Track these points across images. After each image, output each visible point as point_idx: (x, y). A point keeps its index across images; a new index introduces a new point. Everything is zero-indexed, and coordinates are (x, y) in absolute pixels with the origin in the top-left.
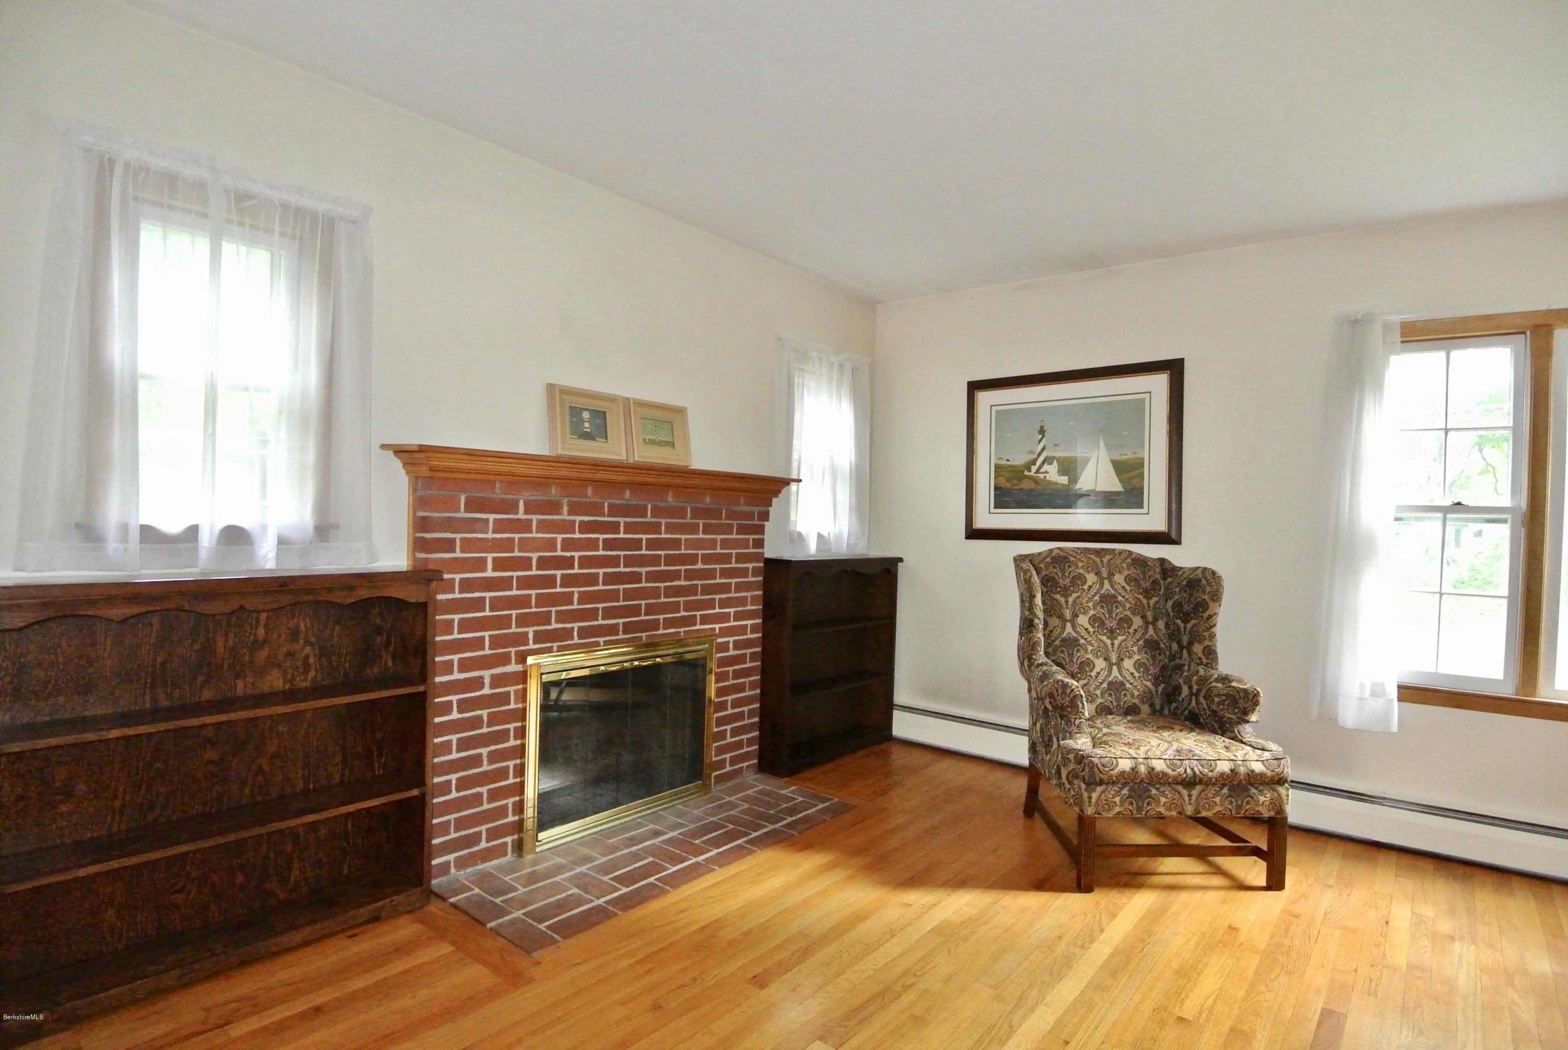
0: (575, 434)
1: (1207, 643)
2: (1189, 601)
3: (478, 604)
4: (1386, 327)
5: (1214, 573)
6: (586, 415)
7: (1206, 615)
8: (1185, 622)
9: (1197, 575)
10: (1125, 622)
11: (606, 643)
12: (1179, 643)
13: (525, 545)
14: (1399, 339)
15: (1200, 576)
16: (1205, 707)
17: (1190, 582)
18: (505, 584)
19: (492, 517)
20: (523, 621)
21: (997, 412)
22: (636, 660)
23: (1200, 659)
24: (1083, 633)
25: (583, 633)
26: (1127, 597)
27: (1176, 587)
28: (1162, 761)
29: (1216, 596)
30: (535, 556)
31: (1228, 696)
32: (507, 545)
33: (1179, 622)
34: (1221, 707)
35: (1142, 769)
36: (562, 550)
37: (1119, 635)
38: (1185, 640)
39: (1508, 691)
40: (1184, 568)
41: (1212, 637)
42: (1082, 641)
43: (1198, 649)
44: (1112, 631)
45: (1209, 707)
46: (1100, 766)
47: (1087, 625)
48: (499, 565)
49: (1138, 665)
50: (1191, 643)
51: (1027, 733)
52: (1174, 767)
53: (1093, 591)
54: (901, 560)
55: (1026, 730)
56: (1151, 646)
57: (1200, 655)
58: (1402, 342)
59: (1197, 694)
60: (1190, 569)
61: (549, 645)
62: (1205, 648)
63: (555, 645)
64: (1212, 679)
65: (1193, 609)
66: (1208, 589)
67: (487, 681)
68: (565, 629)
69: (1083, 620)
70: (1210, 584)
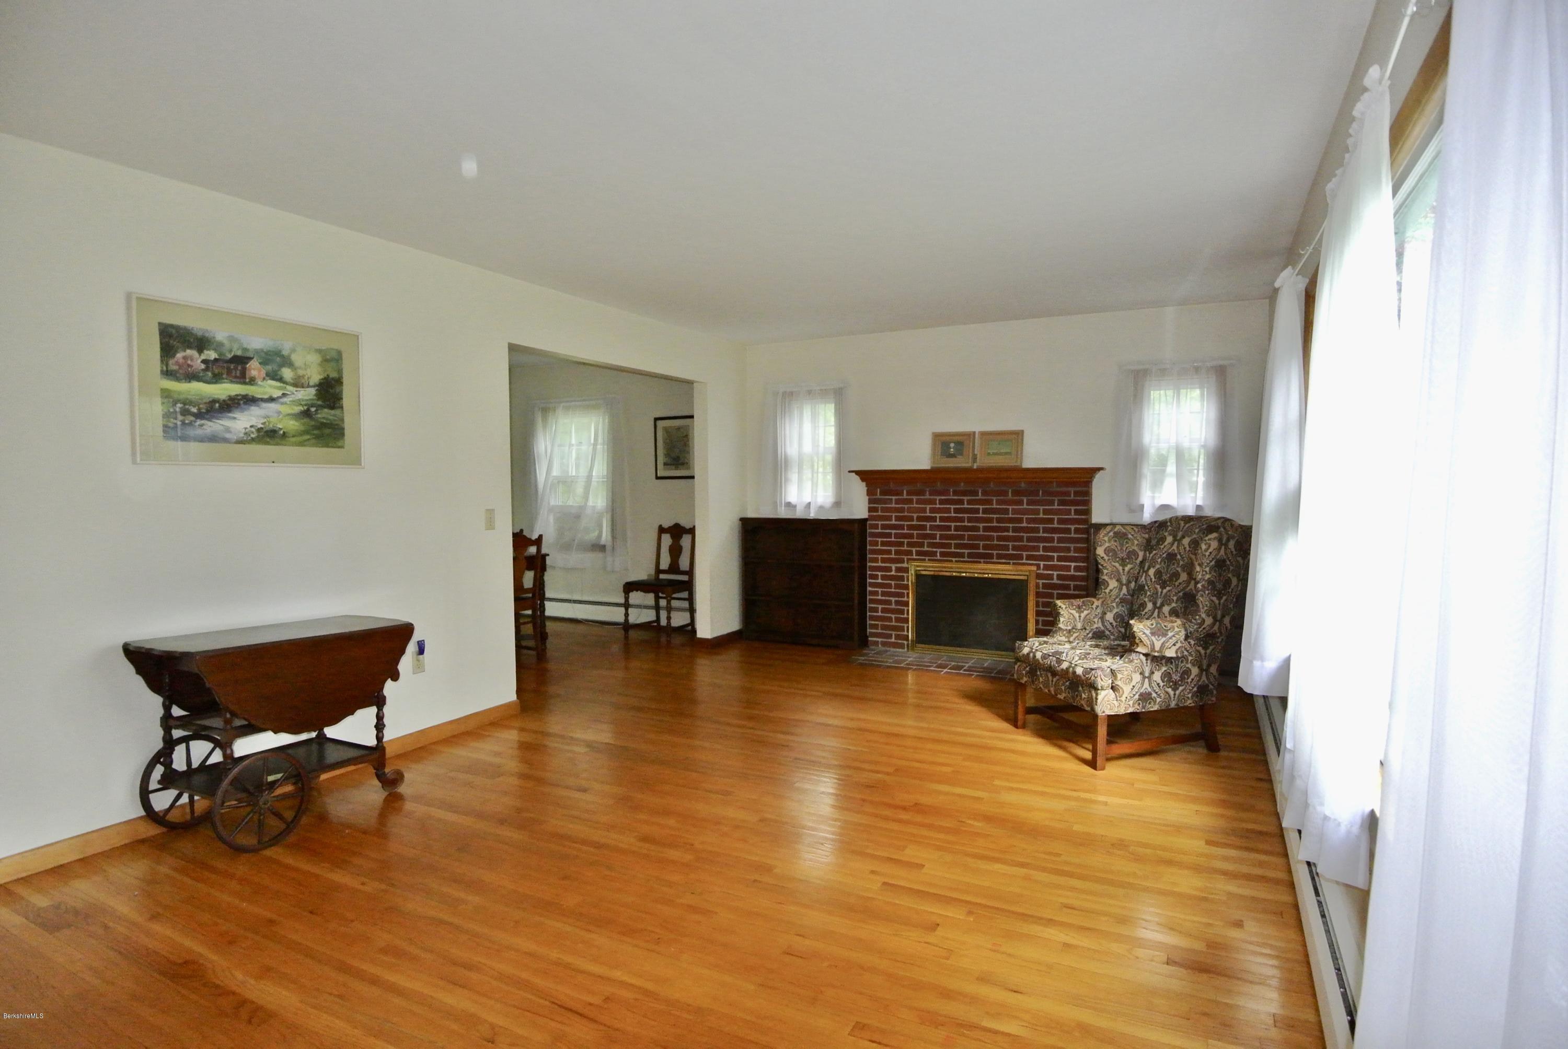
0: (944, 456)
3: (889, 535)
6: (952, 445)
11: (956, 561)
13: (909, 510)
18: (901, 527)
19: (894, 498)
20: (910, 545)
22: (977, 573)
25: (942, 554)
30: (915, 515)
32: (901, 510)
36: (930, 513)
48: (897, 518)
61: (924, 558)
63: (927, 558)
67: (894, 569)
68: (932, 551)
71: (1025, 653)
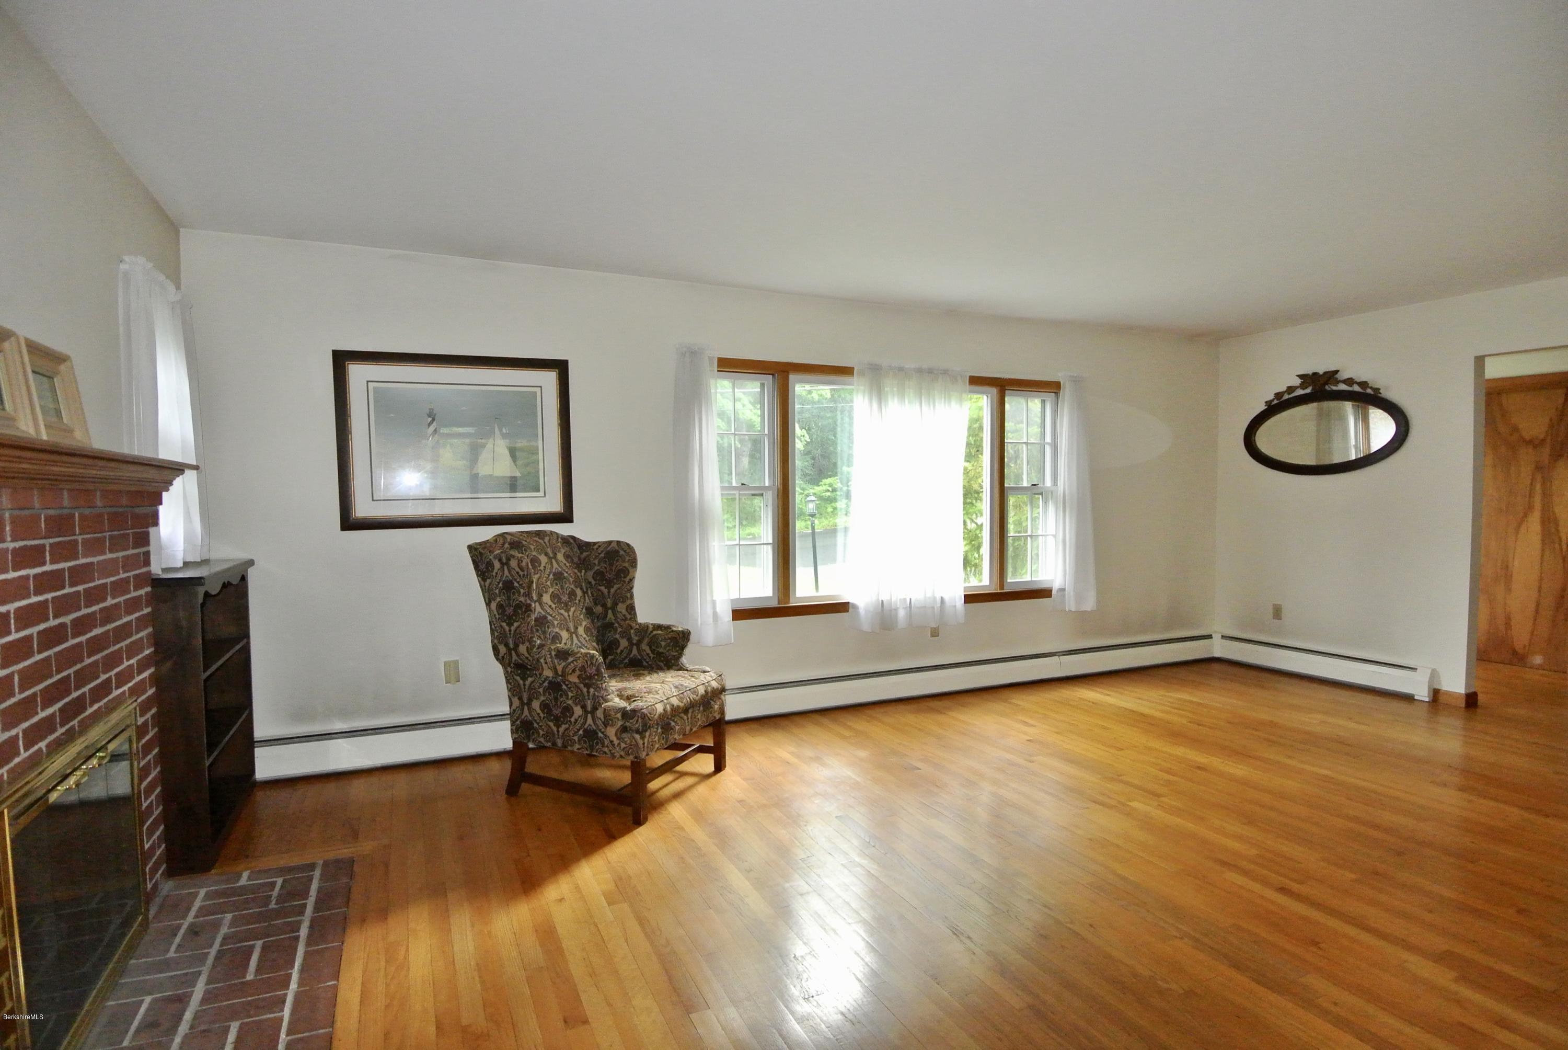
1: (629, 602)
2: (611, 570)
4: (711, 359)
5: (628, 545)
7: (627, 580)
8: (609, 587)
9: (613, 547)
10: (572, 594)
12: (604, 605)
14: (716, 369)
15: (617, 548)
16: (649, 651)
17: (608, 553)
21: (375, 388)
23: (624, 615)
24: (549, 610)
26: (569, 572)
27: (594, 559)
28: (675, 697)
29: (634, 563)
31: (672, 639)
33: (602, 588)
34: (668, 648)
35: (668, 708)
37: (571, 607)
38: (609, 603)
39: (774, 604)
40: (598, 543)
41: (632, 596)
42: (550, 618)
43: (621, 608)
44: (566, 605)
45: (653, 651)
46: (649, 715)
47: (550, 603)
49: (587, 630)
50: (615, 604)
51: (509, 716)
52: (681, 700)
53: (548, 571)
54: (251, 563)
55: (507, 714)
56: (589, 612)
57: (624, 612)
58: (718, 371)
59: (638, 644)
60: (604, 543)
62: (627, 606)
64: (651, 629)
65: (615, 575)
66: (627, 558)
69: (546, 598)
70: (628, 554)
71: (662, 711)
